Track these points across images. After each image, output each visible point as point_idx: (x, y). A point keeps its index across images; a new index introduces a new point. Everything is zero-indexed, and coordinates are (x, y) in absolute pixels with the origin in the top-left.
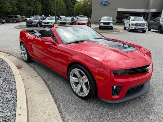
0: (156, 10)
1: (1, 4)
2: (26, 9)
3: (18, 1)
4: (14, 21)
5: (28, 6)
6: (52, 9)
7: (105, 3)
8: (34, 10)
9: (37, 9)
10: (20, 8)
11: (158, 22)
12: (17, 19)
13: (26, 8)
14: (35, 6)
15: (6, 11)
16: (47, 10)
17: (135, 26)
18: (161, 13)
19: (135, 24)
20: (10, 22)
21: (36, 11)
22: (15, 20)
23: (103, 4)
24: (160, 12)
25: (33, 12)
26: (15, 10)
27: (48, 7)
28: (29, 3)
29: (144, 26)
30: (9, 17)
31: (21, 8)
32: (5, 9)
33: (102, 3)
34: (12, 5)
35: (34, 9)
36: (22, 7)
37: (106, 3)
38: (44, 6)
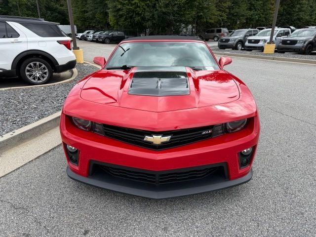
1: (203, 10)
2: (243, 16)
3: (233, 3)
4: (213, 39)
5: (250, 9)
6: (303, 11)
8: (260, 17)
9: (266, 15)
10: (233, 15)
12: (219, 35)
13: (243, 13)
14: (264, 10)
15: (207, 22)
16: (290, 14)
20: (210, 40)
21: (264, 20)
22: (217, 37)
25: (257, 21)
26: (223, 20)
27: (294, 9)
28: (253, 5)
30: (208, 32)
31: (235, 14)
32: (206, 19)
34: (220, 10)
35: (261, 15)
36: (237, 13)
38: (286, 7)
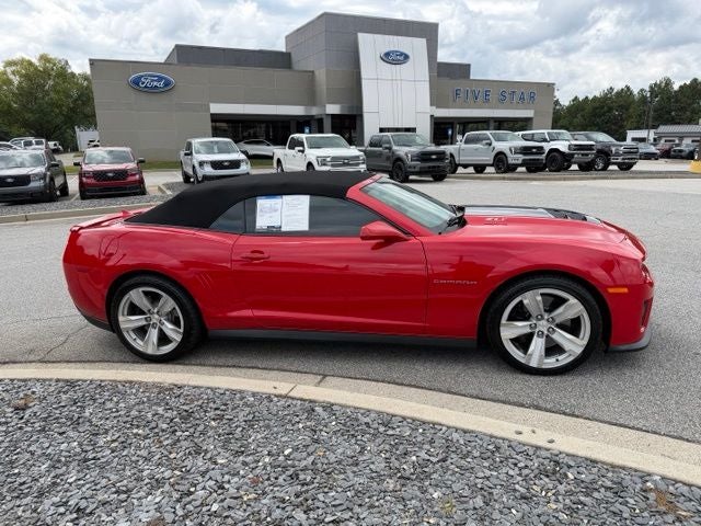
0: (342, 109)
7: (152, 81)
11: (386, 148)
17: (332, 166)
18: (361, 116)
19: (328, 159)
23: (146, 87)
24: (355, 113)
29: (358, 164)
33: (136, 82)
37: (155, 83)
